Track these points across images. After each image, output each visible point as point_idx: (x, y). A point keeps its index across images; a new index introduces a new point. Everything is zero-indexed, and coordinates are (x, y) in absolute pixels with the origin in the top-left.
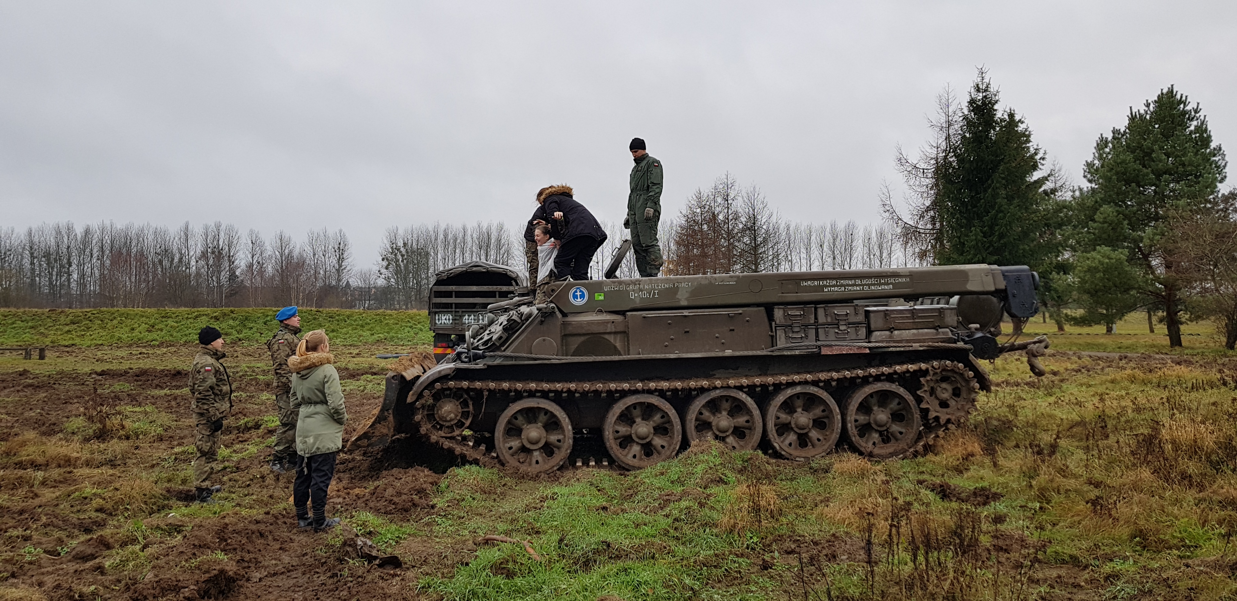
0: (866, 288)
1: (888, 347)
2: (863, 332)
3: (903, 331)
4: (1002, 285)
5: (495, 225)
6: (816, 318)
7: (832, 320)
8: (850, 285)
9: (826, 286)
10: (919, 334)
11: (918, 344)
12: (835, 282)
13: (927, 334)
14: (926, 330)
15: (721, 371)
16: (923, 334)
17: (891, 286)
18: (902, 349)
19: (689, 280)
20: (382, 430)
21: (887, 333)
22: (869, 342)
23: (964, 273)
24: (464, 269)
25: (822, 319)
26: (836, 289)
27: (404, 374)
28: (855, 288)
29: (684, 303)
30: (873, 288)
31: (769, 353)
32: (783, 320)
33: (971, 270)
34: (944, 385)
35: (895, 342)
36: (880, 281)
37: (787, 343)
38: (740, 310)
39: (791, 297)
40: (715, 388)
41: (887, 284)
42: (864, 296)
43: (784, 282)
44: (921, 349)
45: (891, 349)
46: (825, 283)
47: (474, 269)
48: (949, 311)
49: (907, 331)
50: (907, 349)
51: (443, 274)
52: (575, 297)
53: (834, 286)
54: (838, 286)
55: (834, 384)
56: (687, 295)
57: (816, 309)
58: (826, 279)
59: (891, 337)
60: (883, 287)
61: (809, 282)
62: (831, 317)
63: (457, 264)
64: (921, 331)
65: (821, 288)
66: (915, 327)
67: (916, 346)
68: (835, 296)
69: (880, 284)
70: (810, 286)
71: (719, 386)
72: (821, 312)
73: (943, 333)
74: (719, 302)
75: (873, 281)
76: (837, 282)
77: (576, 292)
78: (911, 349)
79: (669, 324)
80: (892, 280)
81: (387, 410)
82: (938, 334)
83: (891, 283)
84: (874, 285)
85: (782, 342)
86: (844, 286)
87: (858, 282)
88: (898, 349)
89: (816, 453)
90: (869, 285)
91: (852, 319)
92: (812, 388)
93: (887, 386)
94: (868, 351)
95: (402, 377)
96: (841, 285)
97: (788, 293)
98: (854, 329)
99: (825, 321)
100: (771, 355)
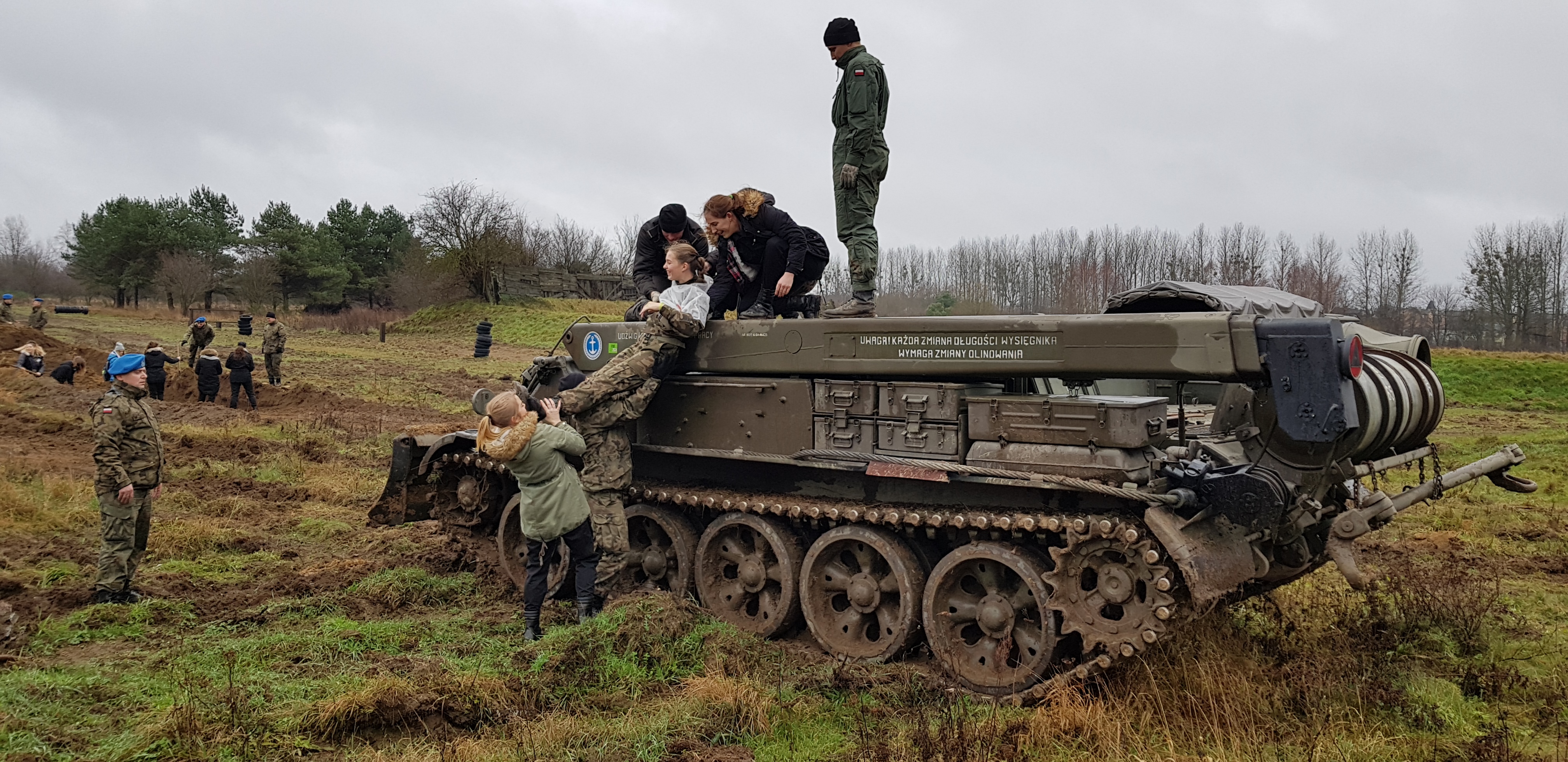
0: (973, 353)
1: (985, 475)
2: (952, 440)
3: (1027, 446)
6: (876, 405)
7: (899, 412)
8: (943, 347)
9: (902, 347)
10: (1054, 456)
11: (1041, 476)
12: (916, 340)
13: (1070, 456)
14: (1071, 449)
16: (1062, 457)
17: (1020, 353)
18: (1010, 483)
21: (996, 446)
22: (965, 463)
23: (1167, 332)
25: (884, 409)
26: (919, 353)
27: (416, 438)
28: (952, 353)
29: (703, 365)
30: (985, 354)
31: (793, 462)
32: (823, 405)
33: (1184, 324)
35: (1009, 466)
36: (999, 341)
37: (828, 447)
38: (774, 382)
39: (844, 364)
41: (1014, 348)
42: (968, 369)
43: (834, 336)
44: (1047, 486)
45: (989, 480)
46: (900, 341)
47: (1159, 293)
48: (1120, 413)
49: (1034, 447)
50: (1020, 483)
51: (1118, 300)
52: (589, 347)
53: (915, 347)
54: (922, 348)
56: (708, 353)
57: (877, 389)
58: (902, 333)
59: (1000, 455)
60: (1004, 353)
61: (874, 339)
62: (899, 409)
64: (1060, 449)
65: (891, 351)
66: (1048, 440)
67: (1037, 480)
68: (915, 367)
69: (999, 348)
70: (875, 345)
72: (884, 395)
73: (1105, 459)
74: (746, 367)
75: (986, 340)
76: (921, 341)
77: (590, 340)
79: (683, 398)
80: (1023, 341)
81: (395, 482)
82: (1093, 458)
83: (1021, 347)
84: (988, 348)
85: (821, 447)
86: (934, 348)
87: (959, 341)
88: (1002, 482)
89: (868, 653)
90: (978, 349)
91: (933, 413)
92: (867, 534)
94: (944, 479)
95: (414, 441)
96: (928, 347)
97: (839, 357)
98: (935, 432)
99: (888, 414)
100: (795, 466)
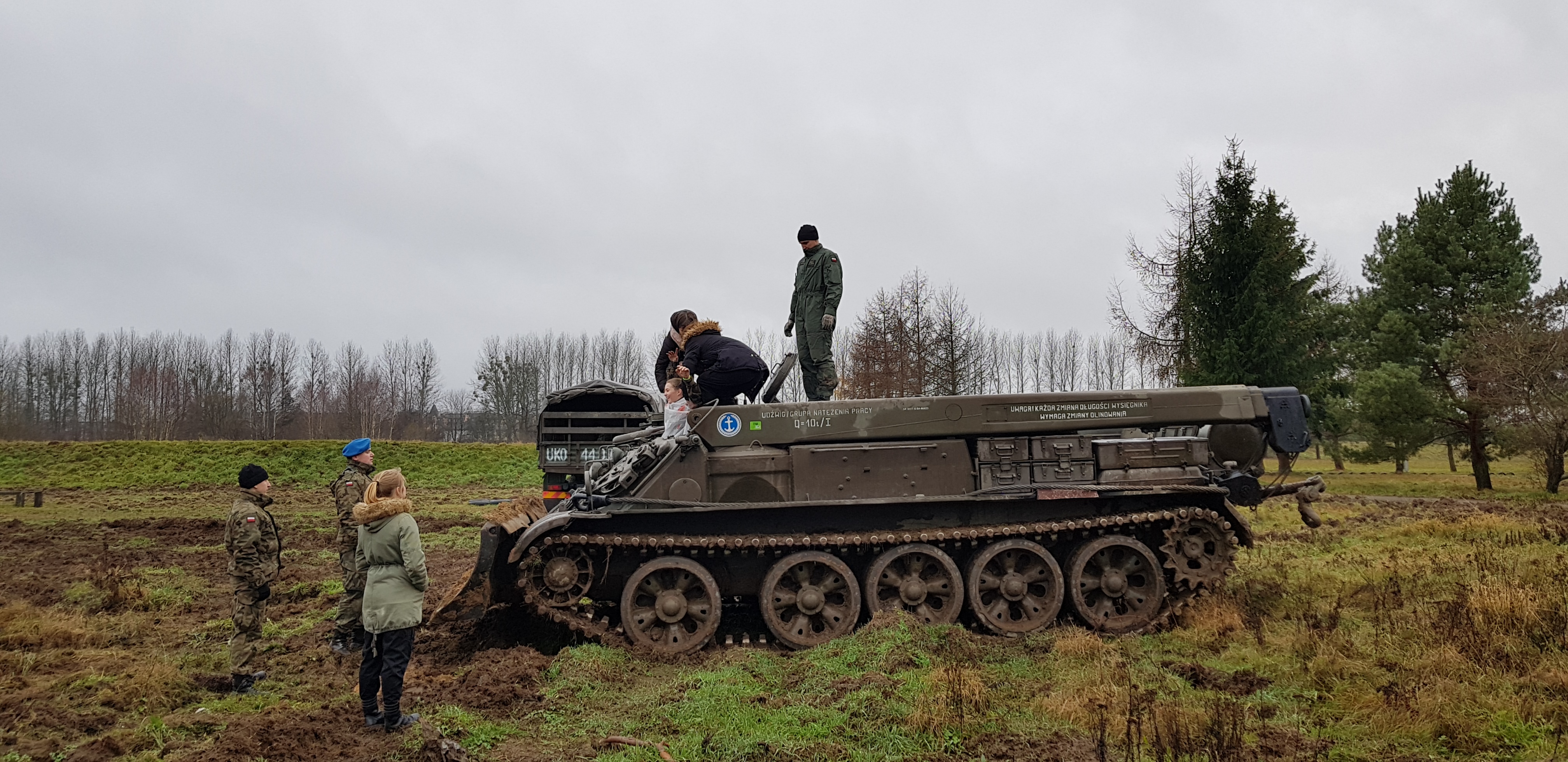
0: (1093, 415)
1: (1123, 490)
2: (1090, 470)
3: (1141, 470)
4: (1264, 411)
5: (623, 334)
6: (1030, 453)
7: (1051, 456)
8: (1072, 412)
9: (1043, 413)
10: (1160, 474)
11: (1160, 487)
12: (1053, 407)
13: (1171, 473)
14: (1169, 469)
15: (912, 521)
16: (1165, 474)
17: (1124, 413)
18: (1140, 493)
19: (869, 405)
20: (476, 598)
21: (1121, 472)
22: (1099, 484)
23: (1217, 396)
24: (584, 390)
25: (1038, 454)
26: (1056, 416)
27: (505, 525)
28: (1079, 415)
29: (863, 434)
30: (1102, 415)
31: (972, 499)
32: (989, 456)
33: (1225, 392)
34: (1194, 539)
35: (1130, 483)
36: (1111, 406)
37: (994, 485)
38: (934, 444)
39: (999, 426)
40: (904, 543)
41: (1119, 410)
42: (1092, 424)
43: (989, 407)
44: (1164, 492)
45: (1125, 493)
46: (1041, 408)
47: (596, 390)
48: (1199, 444)
49: (1146, 470)
50: (1147, 493)
51: (557, 397)
52: (725, 426)
53: (1052, 412)
54: (1057, 412)
55: (1054, 537)
56: (867, 424)
57: (1030, 441)
58: (1042, 403)
59: (1125, 477)
60: (1114, 414)
61: (1022, 408)
62: (1050, 453)
63: (574, 384)
64: (1163, 469)
65: (1036, 415)
66: (1155, 465)
67: (1157, 489)
68: (1054, 426)
69: (1110, 410)
70: (1022, 413)
71: (908, 540)
72: (1036, 445)
73: (1191, 472)
74: (908, 433)
75: (1102, 406)
76: (1056, 408)
77: (726, 419)
78: (1151, 492)
79: (844, 461)
80: (1126, 405)
81: (483, 573)
82: (1185, 473)
83: (1125, 409)
84: (1103, 411)
85: (987, 485)
86: (1066, 412)
87: (1083, 407)
88: (1135, 493)
89: (1033, 627)
90: (1097, 411)
91: (1077, 454)
92: (1026, 543)
93: (1122, 540)
94: (1096, 495)
95: (503, 529)
96: (1062, 412)
97: (995, 421)
98: (1078, 467)
99: (1042, 457)
100: (974, 501)
